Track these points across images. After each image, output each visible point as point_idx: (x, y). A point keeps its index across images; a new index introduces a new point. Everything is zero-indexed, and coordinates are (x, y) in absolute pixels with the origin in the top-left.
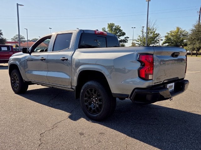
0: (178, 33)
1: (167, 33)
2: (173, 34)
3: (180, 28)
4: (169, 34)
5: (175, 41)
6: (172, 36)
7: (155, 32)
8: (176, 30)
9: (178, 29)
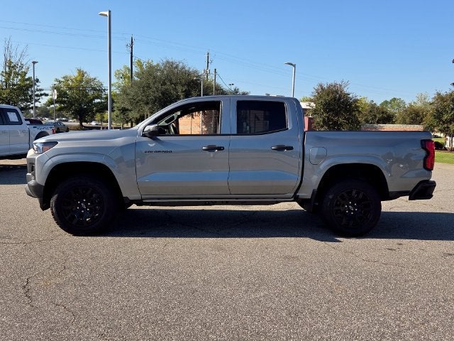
0: (81, 81)
1: (57, 80)
2: (70, 83)
3: (86, 73)
4: (60, 82)
5: (77, 101)
6: (70, 89)
7: (26, 73)
8: (76, 74)
9: (82, 73)
